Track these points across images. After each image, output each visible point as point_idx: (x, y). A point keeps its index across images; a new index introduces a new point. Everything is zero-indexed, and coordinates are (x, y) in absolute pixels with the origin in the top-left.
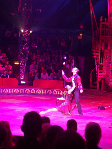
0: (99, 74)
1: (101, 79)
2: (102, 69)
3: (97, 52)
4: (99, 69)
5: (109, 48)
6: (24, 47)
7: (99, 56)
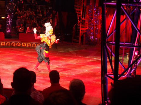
0: (81, 29)
1: (83, 33)
2: (84, 24)
3: (80, 8)
4: (81, 24)
5: (91, 4)
6: (11, 2)
7: (81, 11)
